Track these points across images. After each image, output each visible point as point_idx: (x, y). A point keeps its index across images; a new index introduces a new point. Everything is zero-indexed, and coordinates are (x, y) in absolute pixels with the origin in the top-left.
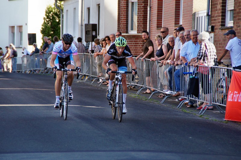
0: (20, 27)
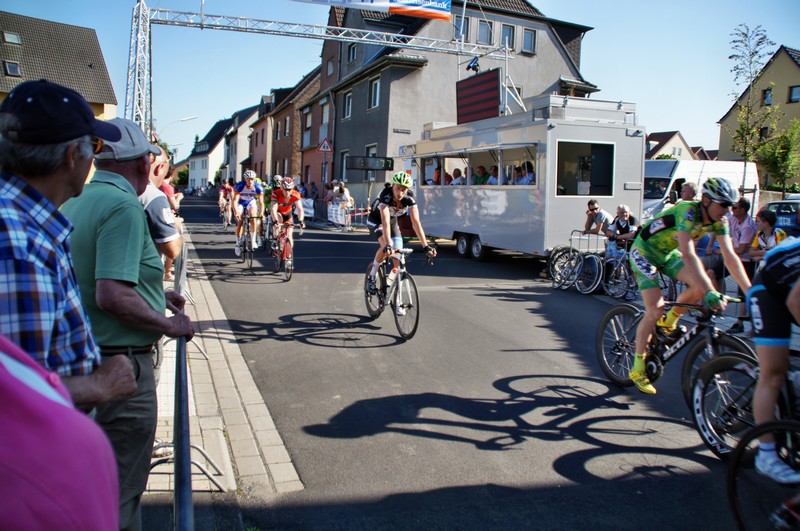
0: (206, 179)
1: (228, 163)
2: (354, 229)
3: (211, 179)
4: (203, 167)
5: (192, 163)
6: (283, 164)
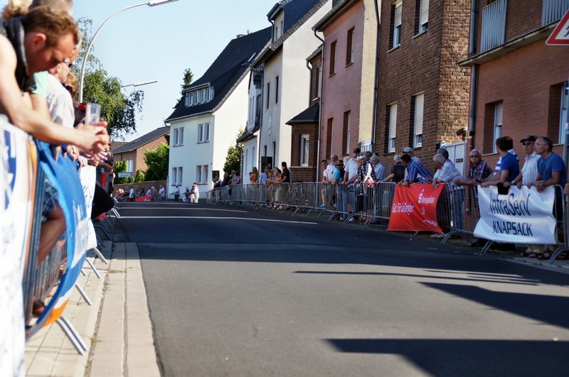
0: (206, 166)
1: (258, 125)
4: (201, 140)
5: (176, 130)
6: (408, 110)
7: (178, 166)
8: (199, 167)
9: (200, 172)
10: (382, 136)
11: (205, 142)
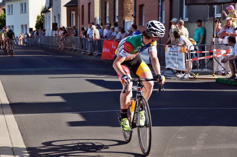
0: (26, 25)
1: (51, 5)
2: (197, 76)
3: (32, 25)
4: (22, 11)
5: (9, 6)
6: (113, 5)
7: (11, 25)
8: (22, 26)
9: (23, 28)
10: (104, 15)
11: (25, 13)
